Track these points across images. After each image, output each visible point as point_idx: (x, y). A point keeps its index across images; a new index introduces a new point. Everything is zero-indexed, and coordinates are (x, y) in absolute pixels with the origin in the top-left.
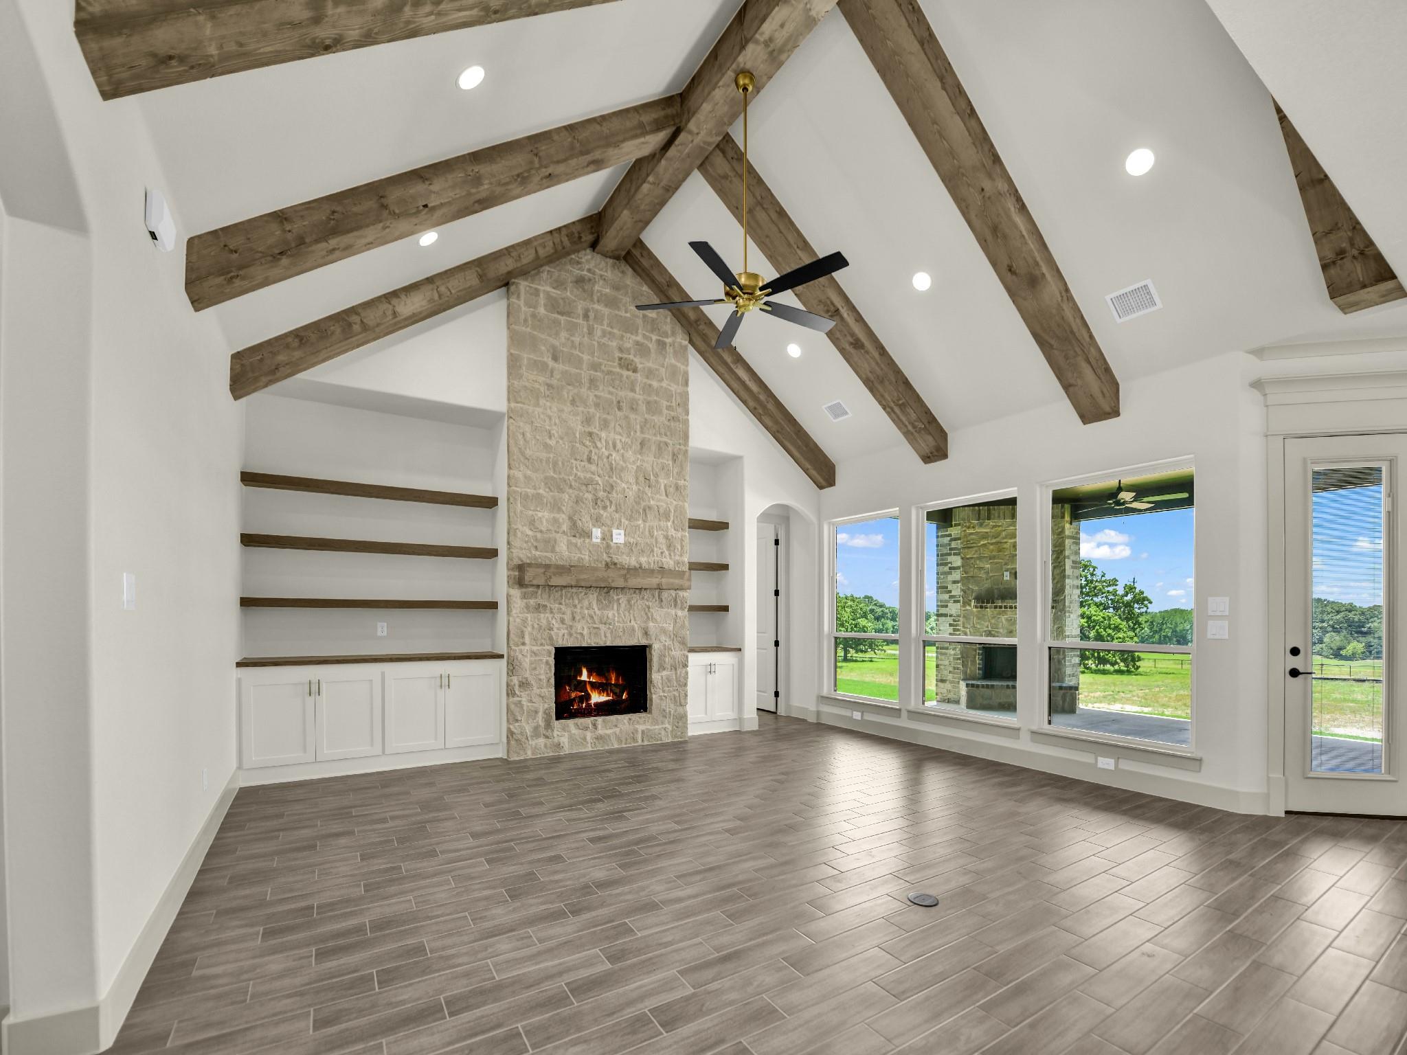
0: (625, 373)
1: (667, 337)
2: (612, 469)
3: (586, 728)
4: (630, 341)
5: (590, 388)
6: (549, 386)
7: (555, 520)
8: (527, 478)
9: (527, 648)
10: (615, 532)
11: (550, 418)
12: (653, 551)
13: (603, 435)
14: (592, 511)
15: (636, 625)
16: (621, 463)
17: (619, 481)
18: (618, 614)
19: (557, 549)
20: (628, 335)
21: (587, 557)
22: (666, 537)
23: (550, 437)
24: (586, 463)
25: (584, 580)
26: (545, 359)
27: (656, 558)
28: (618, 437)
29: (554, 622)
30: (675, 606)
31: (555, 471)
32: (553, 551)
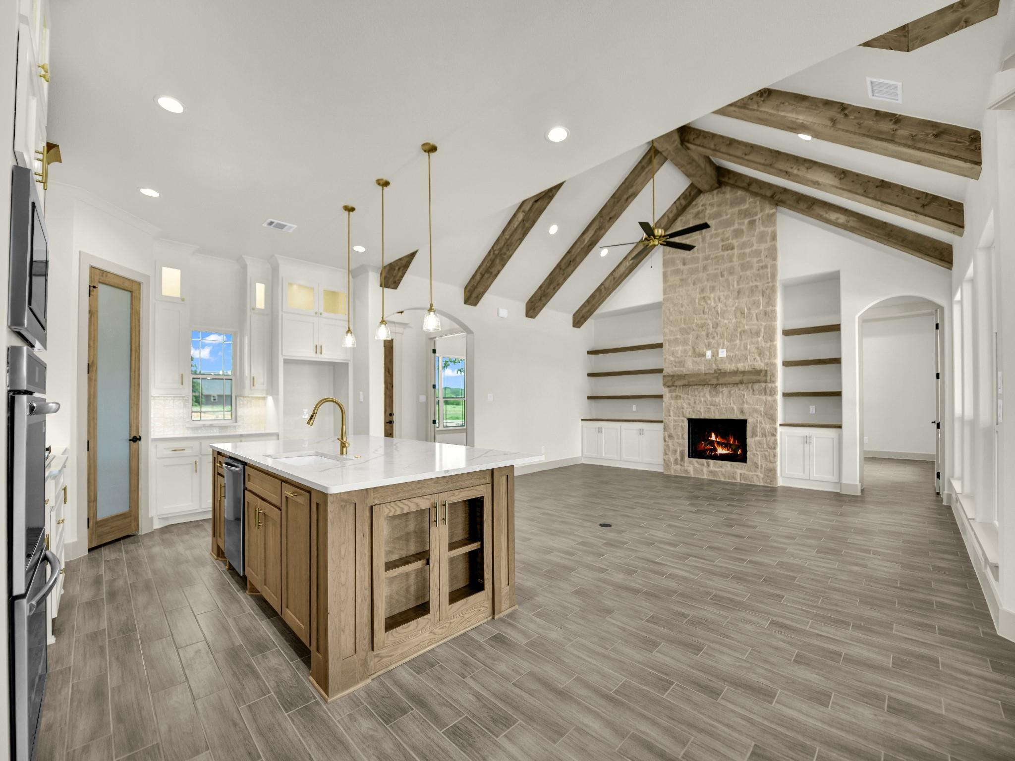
0: (726, 253)
1: (756, 215)
2: (718, 313)
3: (703, 465)
4: (729, 232)
5: (703, 272)
6: (682, 280)
7: (685, 350)
8: (671, 331)
9: (671, 418)
10: (720, 351)
11: (682, 297)
12: (747, 359)
13: (712, 295)
14: (706, 341)
15: (735, 408)
16: (724, 308)
17: (722, 320)
18: (723, 399)
19: (686, 366)
20: (728, 229)
21: (703, 368)
22: (758, 348)
23: (682, 307)
24: (702, 315)
25: (692, 381)
26: (679, 267)
27: (750, 363)
28: (722, 294)
29: (685, 404)
30: (765, 393)
31: (685, 324)
32: (684, 367)
